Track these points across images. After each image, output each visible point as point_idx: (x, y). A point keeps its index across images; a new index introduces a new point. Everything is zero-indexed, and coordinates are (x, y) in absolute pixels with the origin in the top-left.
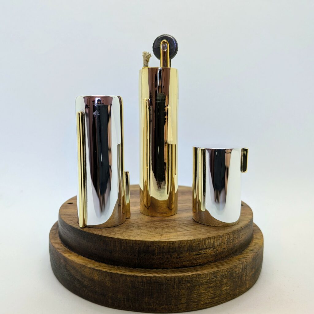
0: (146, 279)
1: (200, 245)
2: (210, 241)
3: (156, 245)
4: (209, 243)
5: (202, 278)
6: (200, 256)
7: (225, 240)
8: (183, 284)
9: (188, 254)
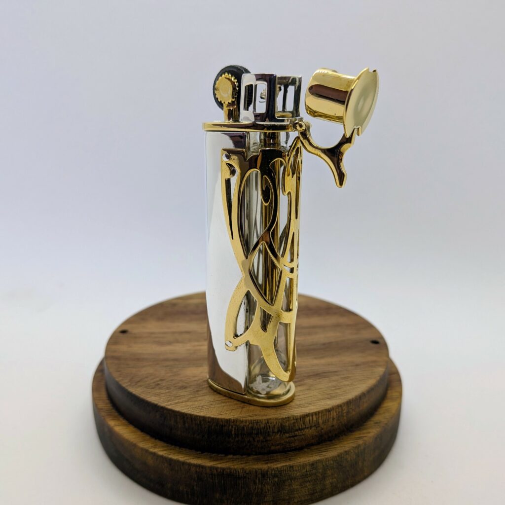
0: (217, 471)
1: (297, 425)
2: (311, 418)
3: (233, 424)
4: (309, 420)
5: (296, 471)
6: (296, 438)
7: (335, 414)
8: (268, 478)
9: (278, 436)
